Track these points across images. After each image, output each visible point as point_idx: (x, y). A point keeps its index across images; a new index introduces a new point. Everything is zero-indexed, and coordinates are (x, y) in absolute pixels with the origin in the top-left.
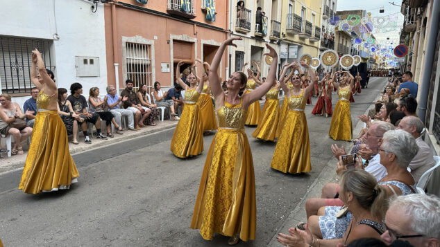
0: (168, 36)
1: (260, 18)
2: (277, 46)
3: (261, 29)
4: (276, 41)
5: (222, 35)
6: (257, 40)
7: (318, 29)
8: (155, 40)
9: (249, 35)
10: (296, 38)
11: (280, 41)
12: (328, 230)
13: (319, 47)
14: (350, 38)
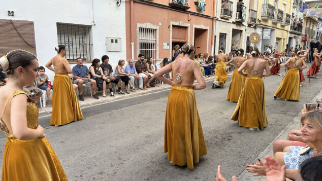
0: (169, 22)
1: (240, 8)
2: (253, 29)
3: (240, 16)
4: (252, 25)
5: (209, 21)
6: (237, 25)
7: (288, 16)
8: (160, 26)
9: (231, 21)
10: (270, 23)
11: (256, 25)
12: (292, 164)
13: (289, 30)
14: (317, 23)
